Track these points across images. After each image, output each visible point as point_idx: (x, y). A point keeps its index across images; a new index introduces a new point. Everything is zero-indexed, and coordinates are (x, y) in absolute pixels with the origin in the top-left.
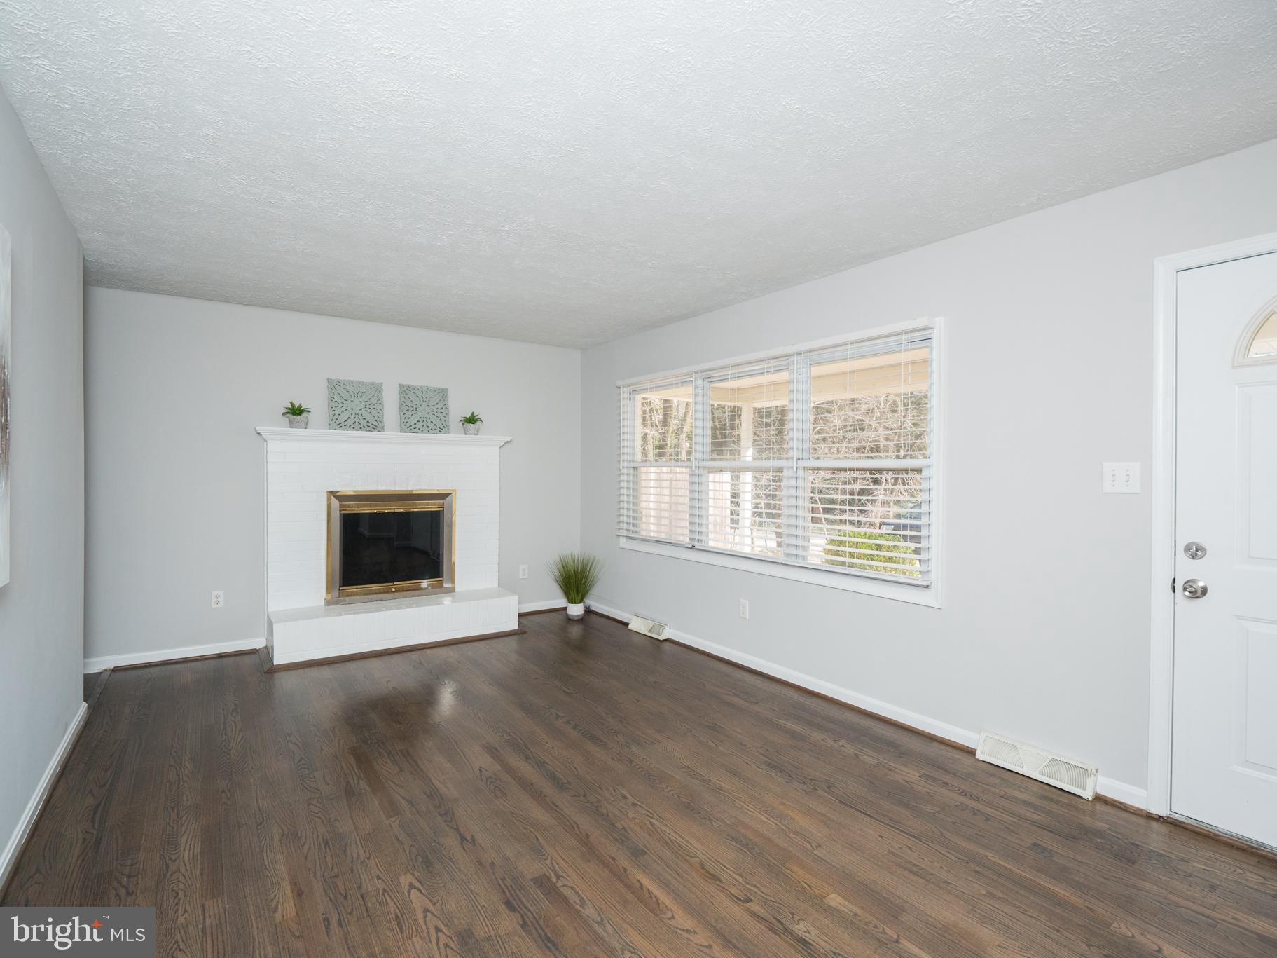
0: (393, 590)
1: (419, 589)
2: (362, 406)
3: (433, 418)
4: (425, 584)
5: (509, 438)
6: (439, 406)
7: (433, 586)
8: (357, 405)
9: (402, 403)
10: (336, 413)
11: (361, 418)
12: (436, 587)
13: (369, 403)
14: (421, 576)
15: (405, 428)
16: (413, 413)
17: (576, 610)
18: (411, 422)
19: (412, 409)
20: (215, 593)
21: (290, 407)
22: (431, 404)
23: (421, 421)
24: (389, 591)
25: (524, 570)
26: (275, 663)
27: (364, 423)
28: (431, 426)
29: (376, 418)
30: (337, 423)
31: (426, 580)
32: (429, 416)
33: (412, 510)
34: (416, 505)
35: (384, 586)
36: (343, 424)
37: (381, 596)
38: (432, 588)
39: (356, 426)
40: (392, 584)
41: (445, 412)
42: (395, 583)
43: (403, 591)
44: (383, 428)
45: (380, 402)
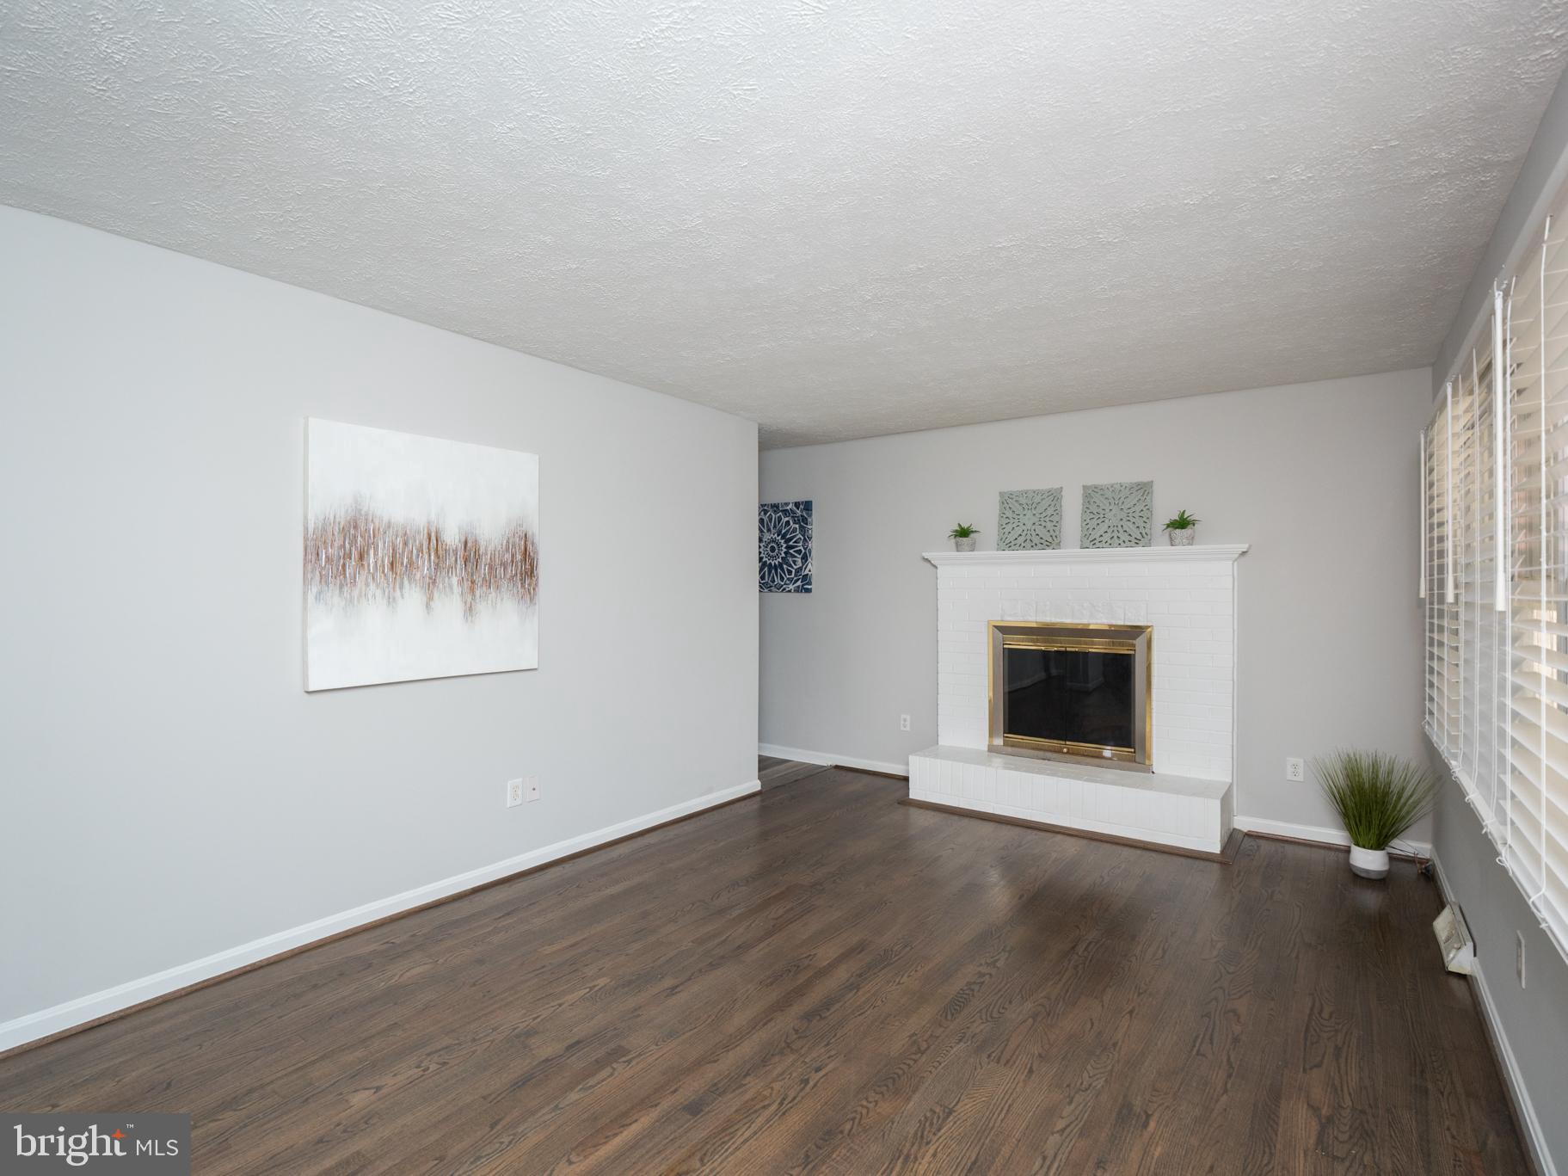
0: (1065, 750)
1: (1100, 757)
2: (1035, 519)
3: (1129, 526)
4: (1107, 752)
5: (1244, 547)
6: (1137, 508)
7: (1121, 759)
8: (1029, 519)
9: (1086, 509)
10: (1006, 531)
11: (1034, 534)
12: (1124, 760)
13: (1044, 514)
14: (1102, 741)
15: (1087, 543)
16: (1099, 521)
17: (1368, 860)
18: (1095, 534)
19: (1099, 516)
20: (903, 716)
21: (958, 529)
22: (1125, 507)
23: (1110, 530)
24: (1060, 751)
25: (1295, 766)
26: (911, 797)
27: (1036, 540)
28: (1124, 537)
29: (1052, 532)
30: (1007, 544)
31: (1109, 748)
32: (1121, 523)
33: (1090, 650)
34: (1093, 643)
35: (1055, 743)
36: (1013, 543)
37: (1049, 755)
38: (1119, 760)
39: (1028, 544)
40: (1064, 743)
41: (1146, 514)
42: (1068, 743)
43: (1077, 754)
44: (1059, 544)
45: (1058, 512)
